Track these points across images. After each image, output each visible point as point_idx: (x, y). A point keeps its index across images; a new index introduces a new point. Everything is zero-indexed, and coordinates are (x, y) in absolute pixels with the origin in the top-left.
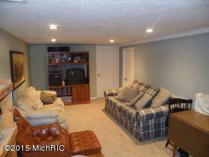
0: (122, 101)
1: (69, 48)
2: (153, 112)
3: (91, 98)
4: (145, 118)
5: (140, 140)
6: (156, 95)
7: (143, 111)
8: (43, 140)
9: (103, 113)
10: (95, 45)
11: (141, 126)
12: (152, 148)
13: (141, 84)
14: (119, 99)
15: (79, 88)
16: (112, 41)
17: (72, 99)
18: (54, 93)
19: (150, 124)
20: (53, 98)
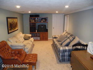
0: (59, 41)
1: (39, 15)
2: (67, 49)
3: (48, 38)
4: (62, 51)
5: (60, 62)
6: (73, 40)
7: (61, 48)
8: (16, 55)
9: (51, 46)
10: (52, 14)
11: (61, 55)
12: (64, 66)
13: (69, 34)
14: (57, 40)
15: (43, 34)
16: (57, 12)
17: (40, 38)
18: (30, 35)
19: (66, 54)
20: (29, 38)
